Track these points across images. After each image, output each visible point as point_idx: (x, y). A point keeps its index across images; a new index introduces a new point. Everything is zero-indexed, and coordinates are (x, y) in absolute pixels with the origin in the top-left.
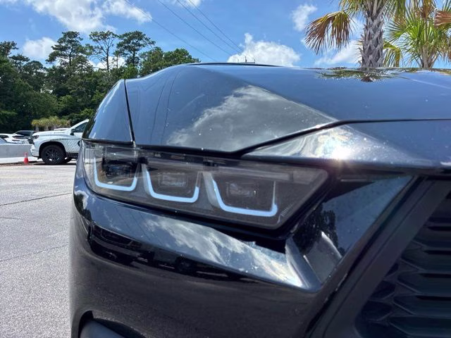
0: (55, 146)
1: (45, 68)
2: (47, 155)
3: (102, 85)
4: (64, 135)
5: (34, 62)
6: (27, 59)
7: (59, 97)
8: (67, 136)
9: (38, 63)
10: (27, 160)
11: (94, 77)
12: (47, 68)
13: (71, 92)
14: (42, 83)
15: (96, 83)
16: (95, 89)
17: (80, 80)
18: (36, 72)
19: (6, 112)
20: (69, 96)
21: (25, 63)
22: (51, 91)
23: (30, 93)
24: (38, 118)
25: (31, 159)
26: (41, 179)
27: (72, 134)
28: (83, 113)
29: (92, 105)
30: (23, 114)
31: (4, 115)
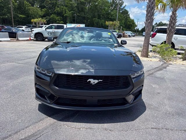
0: (40, 34)
2: (37, 38)
3: (59, 4)
4: (43, 30)
7: (41, 9)
8: (44, 30)
10: (30, 39)
13: (46, 7)
14: (35, 3)
16: (56, 6)
19: (21, 16)
20: (45, 9)
22: (38, 6)
23: (30, 7)
24: (34, 18)
25: (32, 38)
26: (35, 49)
27: (46, 30)
28: (51, 16)
29: (55, 13)
30: (28, 16)
31: (21, 17)
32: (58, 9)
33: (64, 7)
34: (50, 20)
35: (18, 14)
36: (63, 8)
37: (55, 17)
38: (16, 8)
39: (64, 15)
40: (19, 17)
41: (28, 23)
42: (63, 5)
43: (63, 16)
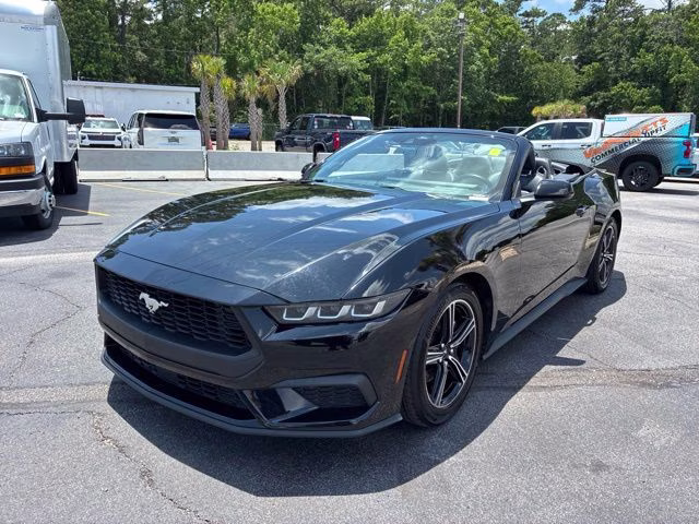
1: (569, 22)
3: (653, 39)
5: (554, 15)
6: (544, 13)
7: (581, 67)
9: (560, 16)
11: (641, 26)
12: (572, 21)
13: (599, 57)
15: (643, 36)
16: (640, 46)
17: (617, 35)
18: (555, 31)
20: (596, 65)
21: (540, 19)
22: (574, 58)
23: (538, 66)
28: (615, 90)
29: (632, 76)
30: (526, 97)
31: (502, 102)
32: (650, 57)
33: (677, 47)
34: (609, 103)
35: (496, 92)
36: (669, 54)
37: (631, 90)
38: (491, 73)
39: (671, 81)
40: (495, 101)
41: (524, 120)
42: (671, 42)
43: (665, 85)
